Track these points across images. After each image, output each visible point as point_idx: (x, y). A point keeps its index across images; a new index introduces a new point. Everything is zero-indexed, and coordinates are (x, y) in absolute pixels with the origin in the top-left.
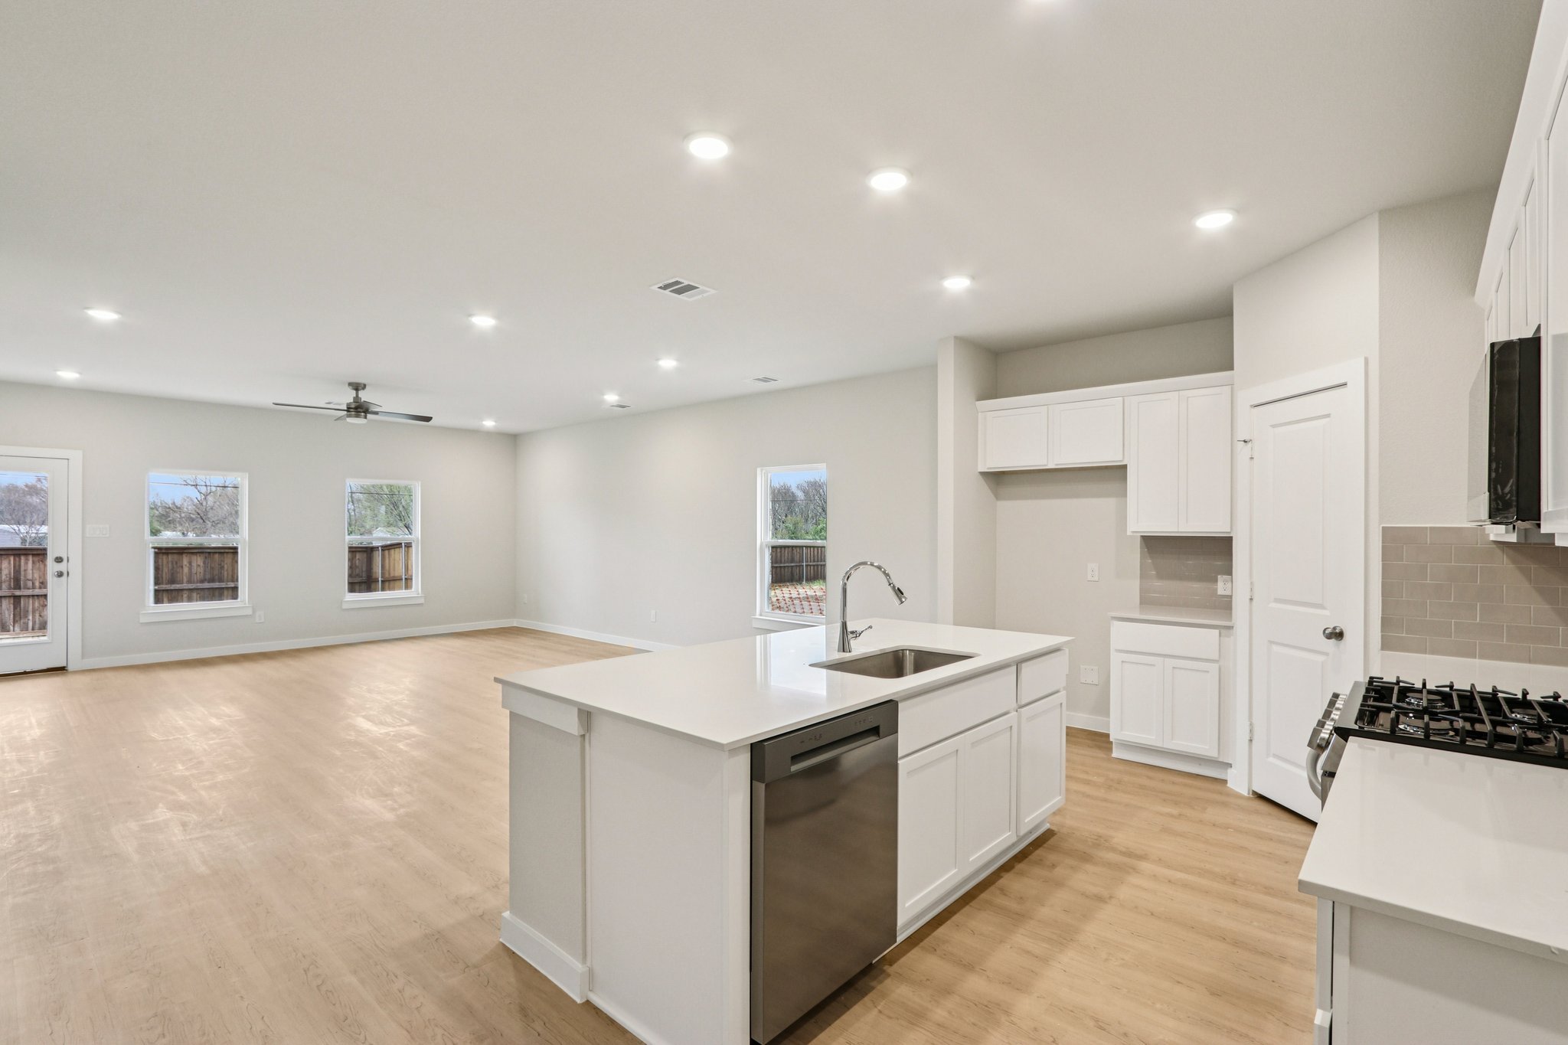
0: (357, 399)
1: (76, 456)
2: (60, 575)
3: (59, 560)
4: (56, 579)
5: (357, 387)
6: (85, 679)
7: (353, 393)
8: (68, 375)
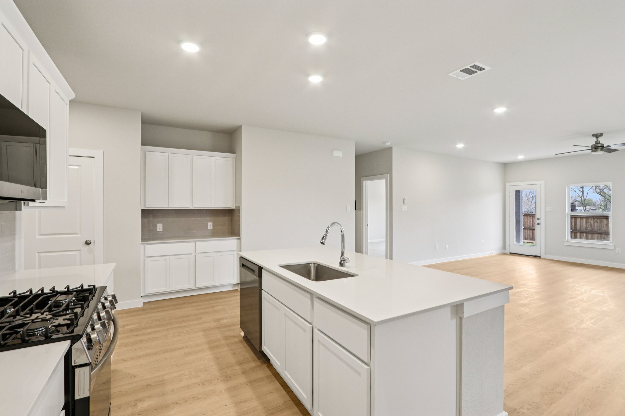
0: (597, 142)
1: (543, 182)
2: (538, 224)
3: (538, 219)
4: (537, 225)
5: (596, 136)
6: (546, 262)
7: (595, 139)
8: (521, 157)
